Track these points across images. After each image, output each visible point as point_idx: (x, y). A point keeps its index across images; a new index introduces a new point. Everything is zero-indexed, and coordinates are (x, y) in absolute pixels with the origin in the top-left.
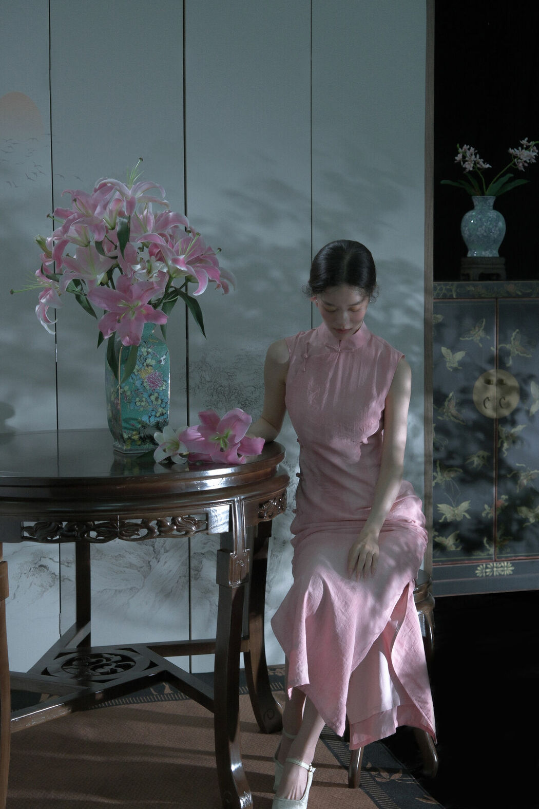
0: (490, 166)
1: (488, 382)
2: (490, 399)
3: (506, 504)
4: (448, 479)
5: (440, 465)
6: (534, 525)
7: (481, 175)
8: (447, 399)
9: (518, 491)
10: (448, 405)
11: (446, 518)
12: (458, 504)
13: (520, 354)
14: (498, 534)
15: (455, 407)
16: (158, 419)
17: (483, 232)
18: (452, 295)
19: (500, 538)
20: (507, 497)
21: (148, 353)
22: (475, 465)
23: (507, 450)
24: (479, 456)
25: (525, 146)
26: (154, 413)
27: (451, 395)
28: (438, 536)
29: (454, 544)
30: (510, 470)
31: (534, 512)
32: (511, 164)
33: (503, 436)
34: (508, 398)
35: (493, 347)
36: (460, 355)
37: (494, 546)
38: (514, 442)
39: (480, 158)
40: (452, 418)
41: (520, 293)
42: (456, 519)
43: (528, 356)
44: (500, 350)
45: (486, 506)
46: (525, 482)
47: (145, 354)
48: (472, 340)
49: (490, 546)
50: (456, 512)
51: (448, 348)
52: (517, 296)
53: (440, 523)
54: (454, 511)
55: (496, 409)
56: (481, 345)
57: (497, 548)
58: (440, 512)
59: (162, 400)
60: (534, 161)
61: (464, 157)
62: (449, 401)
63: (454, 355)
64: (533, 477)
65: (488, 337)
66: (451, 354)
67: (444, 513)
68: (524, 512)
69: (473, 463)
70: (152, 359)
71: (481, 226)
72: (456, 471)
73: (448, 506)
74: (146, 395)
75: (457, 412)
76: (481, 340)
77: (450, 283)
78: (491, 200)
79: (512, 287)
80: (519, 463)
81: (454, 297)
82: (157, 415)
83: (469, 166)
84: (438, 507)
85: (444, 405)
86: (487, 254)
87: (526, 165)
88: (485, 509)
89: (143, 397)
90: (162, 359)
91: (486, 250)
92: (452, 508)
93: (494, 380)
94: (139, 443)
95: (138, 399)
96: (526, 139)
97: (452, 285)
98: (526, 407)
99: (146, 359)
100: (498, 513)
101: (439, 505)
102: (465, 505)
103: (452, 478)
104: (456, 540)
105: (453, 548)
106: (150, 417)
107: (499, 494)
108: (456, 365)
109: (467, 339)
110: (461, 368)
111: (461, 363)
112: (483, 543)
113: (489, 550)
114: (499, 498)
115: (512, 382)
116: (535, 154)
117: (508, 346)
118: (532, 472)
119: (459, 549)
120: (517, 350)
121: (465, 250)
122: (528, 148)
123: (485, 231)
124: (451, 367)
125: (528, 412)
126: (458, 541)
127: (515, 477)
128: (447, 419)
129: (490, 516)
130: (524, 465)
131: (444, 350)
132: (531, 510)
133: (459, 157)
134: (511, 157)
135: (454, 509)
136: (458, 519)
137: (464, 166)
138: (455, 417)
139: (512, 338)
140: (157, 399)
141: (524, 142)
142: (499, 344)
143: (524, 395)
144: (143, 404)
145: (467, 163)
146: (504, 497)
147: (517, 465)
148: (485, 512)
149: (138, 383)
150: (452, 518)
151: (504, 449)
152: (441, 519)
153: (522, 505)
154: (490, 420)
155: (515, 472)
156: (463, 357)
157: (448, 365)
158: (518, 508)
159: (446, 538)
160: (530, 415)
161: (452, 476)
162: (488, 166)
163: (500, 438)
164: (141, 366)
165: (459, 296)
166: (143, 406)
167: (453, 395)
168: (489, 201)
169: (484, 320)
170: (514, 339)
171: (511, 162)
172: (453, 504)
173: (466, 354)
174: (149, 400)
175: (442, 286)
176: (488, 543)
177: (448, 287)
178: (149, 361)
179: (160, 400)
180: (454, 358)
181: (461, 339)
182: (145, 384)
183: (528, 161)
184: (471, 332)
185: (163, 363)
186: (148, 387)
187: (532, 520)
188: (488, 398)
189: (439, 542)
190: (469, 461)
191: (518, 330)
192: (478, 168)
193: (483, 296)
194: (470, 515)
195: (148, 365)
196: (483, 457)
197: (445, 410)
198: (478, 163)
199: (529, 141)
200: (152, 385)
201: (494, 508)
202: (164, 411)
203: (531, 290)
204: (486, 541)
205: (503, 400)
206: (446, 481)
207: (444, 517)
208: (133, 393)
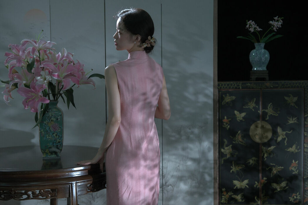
0: (262, 30)
1: (257, 127)
2: (257, 134)
3: (266, 182)
4: (238, 169)
5: (234, 163)
6: (279, 191)
7: (258, 34)
8: (238, 134)
9: (272, 176)
10: (238, 137)
11: (237, 187)
12: (243, 181)
13: (272, 114)
14: (262, 195)
15: (241, 137)
16: (57, 144)
17: (257, 59)
18: (240, 88)
19: (263, 197)
20: (266, 179)
21: (52, 115)
22: (251, 164)
23: (266, 157)
24: (252, 160)
25: (276, 20)
26: (55, 142)
27: (239, 132)
28: (233, 195)
29: (241, 199)
30: (268, 166)
31: (279, 186)
32: (271, 28)
33: (264, 151)
34: (266, 134)
35: (260, 111)
36: (243, 114)
37: (260, 200)
38: (270, 154)
39: (257, 26)
40: (240, 143)
41: (272, 87)
42: (242, 188)
43: (276, 115)
44: (262, 112)
45: (256, 182)
46: (275, 172)
47: (51, 116)
48: (249, 108)
49: (258, 200)
50: (242, 184)
51: (238, 111)
52: (271, 88)
53: (235, 189)
54: (241, 184)
55: (261, 139)
56: (253, 110)
57: (262, 202)
58: (234, 184)
59: (59, 136)
60: (281, 27)
61: (249, 26)
62: (238, 135)
63: (241, 114)
64: (279, 170)
65: (257, 107)
66: (239, 113)
67: (236, 184)
68: (275, 185)
69: (250, 162)
70: (54, 118)
71: (256, 57)
72: (242, 166)
73: (238, 182)
74: (51, 134)
75: (242, 140)
76: (254, 108)
77: (239, 82)
78: (263, 45)
79: (268, 84)
80: (272, 163)
81: (241, 88)
82: (57, 142)
83: (252, 30)
84: (233, 182)
85: (236, 137)
86: (260, 69)
87: (278, 28)
88: (255, 184)
89: (50, 134)
90: (59, 118)
91: (259, 67)
92: (240, 182)
93: (260, 126)
94: (50, 154)
95: (47, 135)
96: (277, 17)
97: (240, 83)
98: (275, 138)
99: (51, 118)
100: (262, 185)
101: (234, 181)
102: (246, 182)
103: (240, 169)
104: (242, 197)
105: (240, 201)
106: (53, 143)
107: (263, 177)
108: (241, 119)
109: (247, 107)
110: (244, 120)
111: (243, 118)
112: (255, 199)
113: (258, 202)
114: (263, 179)
115: (269, 127)
116: (281, 23)
117: (266, 111)
118: (278, 168)
119: (243, 201)
120: (271, 112)
121: (251, 67)
122: (278, 21)
123: (258, 59)
124: (239, 120)
125: (276, 140)
126: (243, 198)
127: (271, 170)
128: (237, 143)
129: (258, 187)
130: (274, 164)
131: (236, 112)
132: (278, 185)
133: (248, 26)
134: (270, 25)
135: (241, 183)
136: (243, 188)
137: (249, 30)
138: (241, 142)
139: (268, 107)
140: (56, 135)
141: (276, 18)
142: (262, 109)
143: (275, 133)
144: (50, 137)
145: (250, 28)
146: (265, 178)
147: (271, 164)
148: (256, 185)
149: (47, 128)
150: (240, 187)
151: (265, 157)
152: (235, 187)
153: (273, 182)
154: (258, 144)
155: (270, 167)
156: (245, 116)
157: (238, 119)
158: (272, 184)
159: (237, 195)
160: (277, 142)
161: (240, 168)
162: (260, 29)
163: (263, 152)
164: (49, 121)
165: (243, 88)
166: (49, 138)
167: (240, 133)
168: (261, 45)
169: (255, 99)
170: (269, 107)
171: (270, 27)
172: (240, 180)
173: (246, 114)
174: (53, 136)
175: (235, 83)
176: (257, 199)
177: (238, 84)
178: (52, 119)
179: (58, 137)
180: (240, 116)
181: (244, 107)
182: (51, 129)
183: (279, 27)
184: (249, 104)
185: (59, 120)
186: (52, 130)
187: (279, 190)
188: (256, 134)
189: (233, 197)
190: (248, 162)
191: (271, 103)
192: (257, 31)
193: (254, 88)
194: (249, 186)
195: (52, 121)
196: (255, 160)
197: (236, 139)
198: (257, 28)
199: (278, 18)
200: (54, 129)
201: (260, 184)
202: (60, 141)
203: (277, 85)
204: (257, 198)
205: (264, 135)
206: (237, 170)
207: (236, 186)
208: (45, 132)
